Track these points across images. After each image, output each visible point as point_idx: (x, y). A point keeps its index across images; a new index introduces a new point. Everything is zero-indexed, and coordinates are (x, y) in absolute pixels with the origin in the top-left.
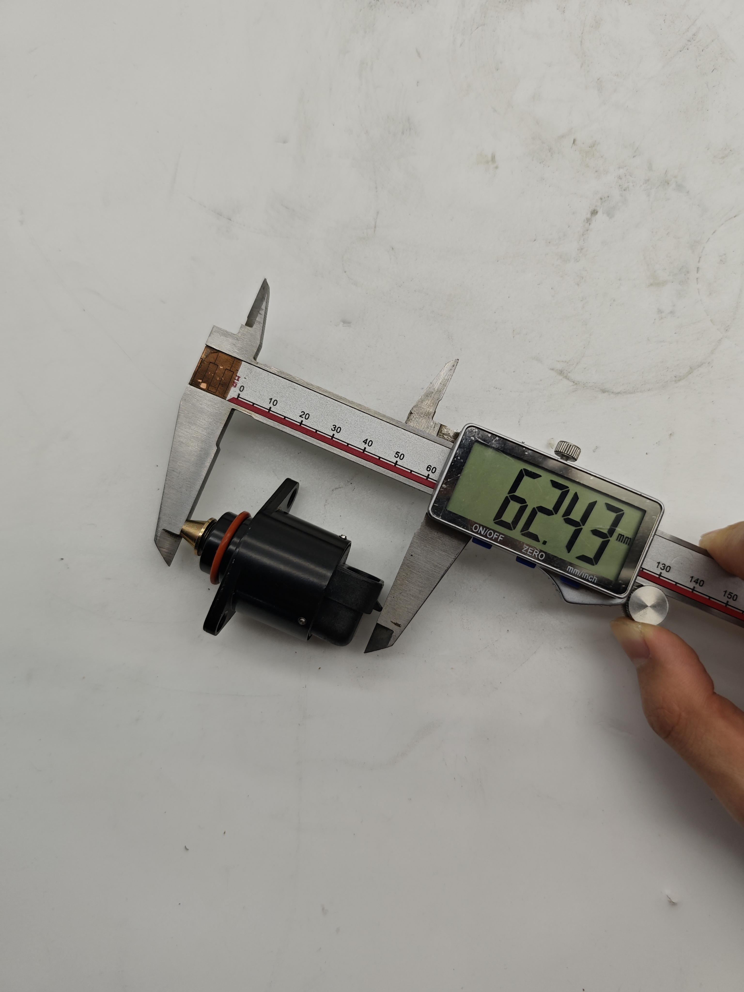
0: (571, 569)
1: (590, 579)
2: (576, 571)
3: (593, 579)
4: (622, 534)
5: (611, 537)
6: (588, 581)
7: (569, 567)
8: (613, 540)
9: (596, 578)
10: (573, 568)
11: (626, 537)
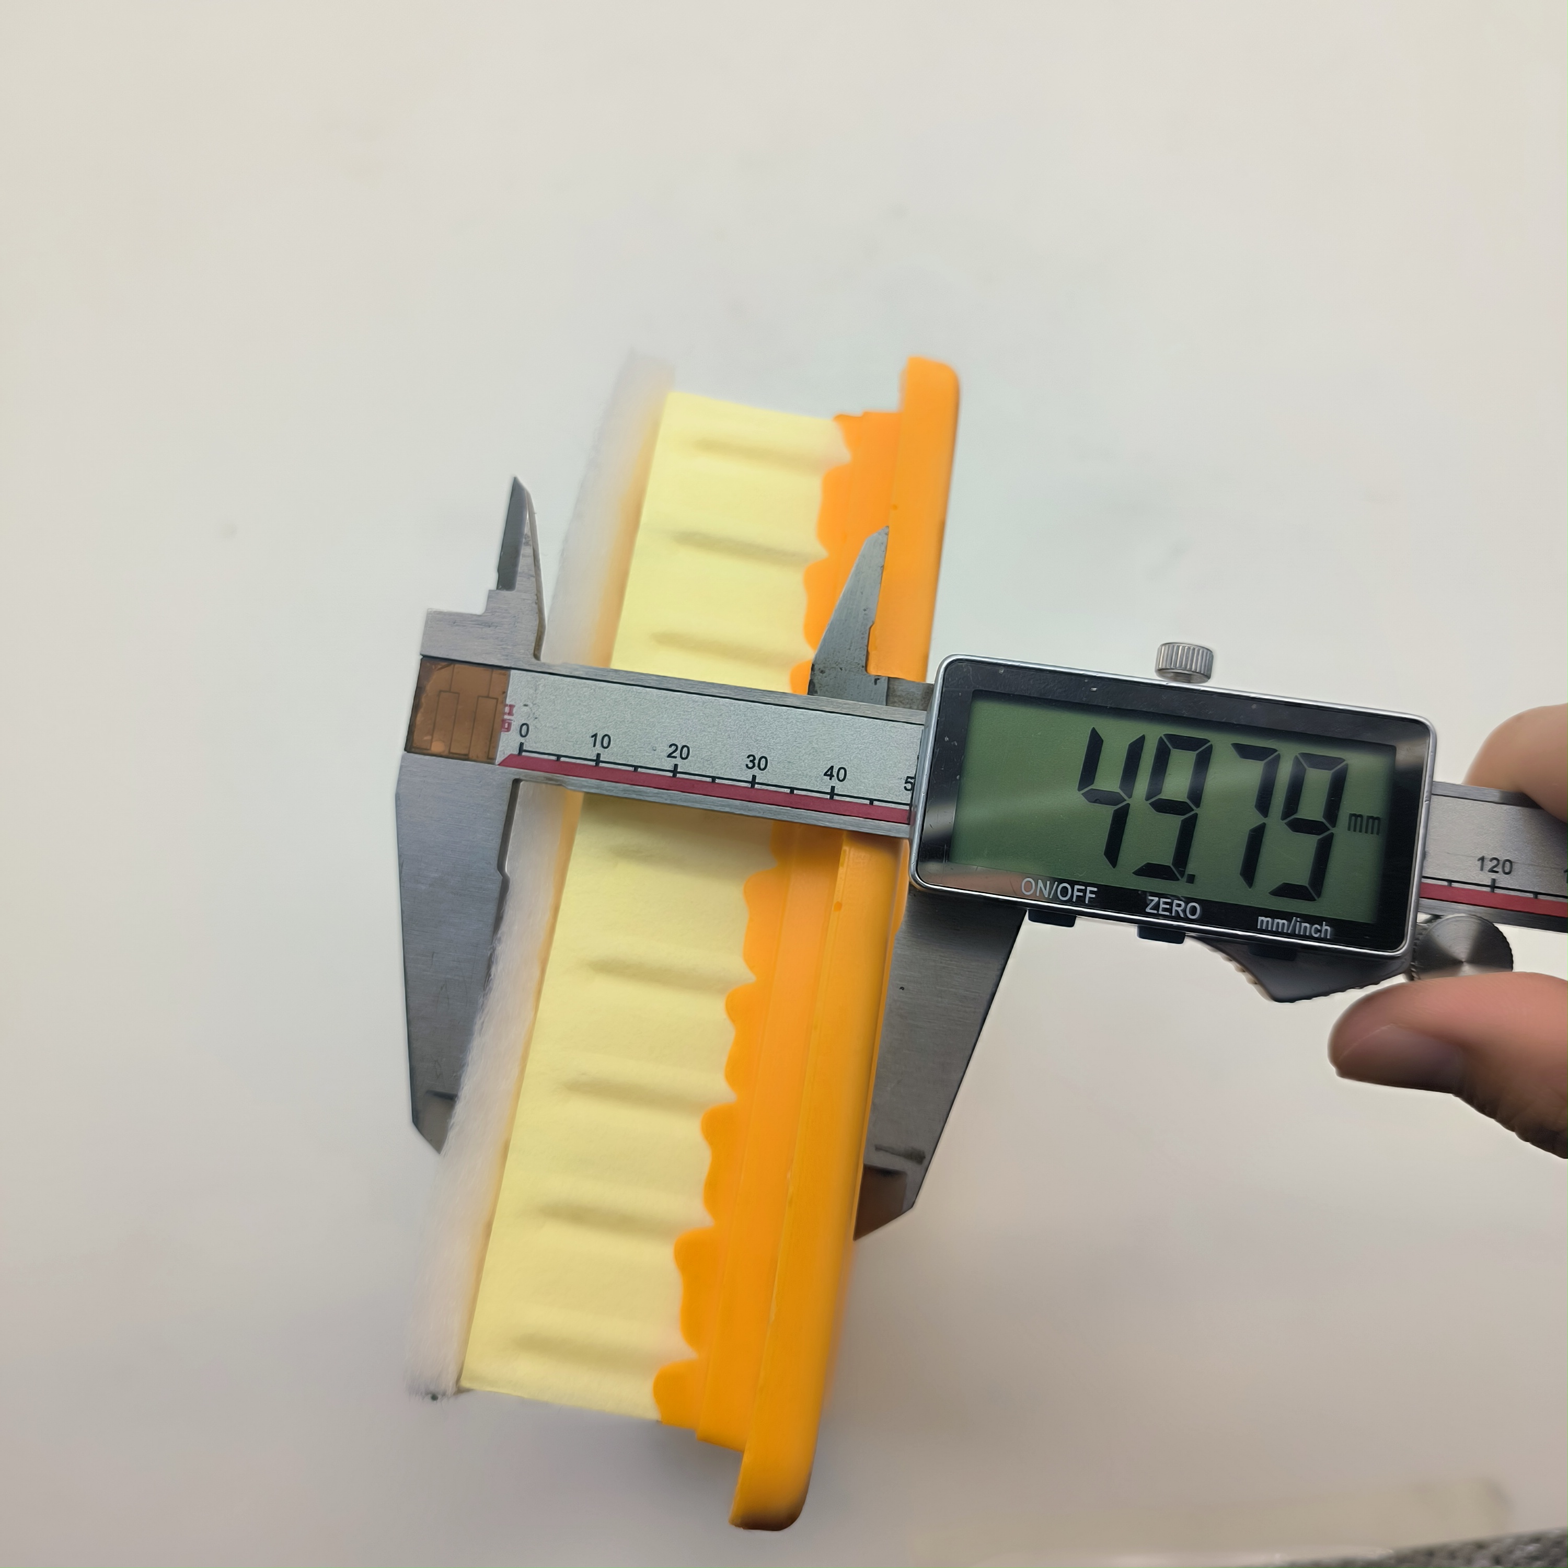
0: (1268, 921)
1: (1316, 933)
2: (1278, 923)
3: (1320, 931)
4: (1358, 813)
5: (1334, 826)
6: (1311, 938)
7: (1260, 918)
8: (1340, 831)
9: (1328, 928)
10: (1269, 919)
11: (1372, 817)
